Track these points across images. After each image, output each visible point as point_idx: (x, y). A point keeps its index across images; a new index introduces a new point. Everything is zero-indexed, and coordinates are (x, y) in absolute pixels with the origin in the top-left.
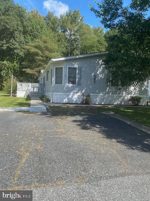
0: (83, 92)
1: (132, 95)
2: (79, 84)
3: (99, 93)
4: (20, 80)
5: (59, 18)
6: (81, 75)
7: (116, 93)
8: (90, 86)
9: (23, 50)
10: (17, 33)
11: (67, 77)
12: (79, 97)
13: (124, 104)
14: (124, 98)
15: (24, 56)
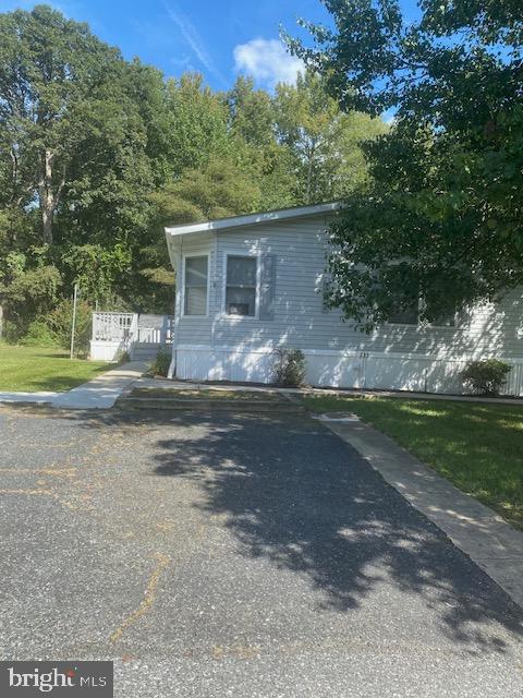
0: (282, 341)
1: (474, 357)
2: (267, 315)
3: (341, 347)
4: (134, 306)
5: (273, 94)
6: (272, 283)
7: (408, 347)
8: (307, 323)
9: (148, 208)
10: (127, 154)
11: (224, 289)
12: (265, 361)
13: (441, 388)
14: (441, 369)
15: (146, 226)
